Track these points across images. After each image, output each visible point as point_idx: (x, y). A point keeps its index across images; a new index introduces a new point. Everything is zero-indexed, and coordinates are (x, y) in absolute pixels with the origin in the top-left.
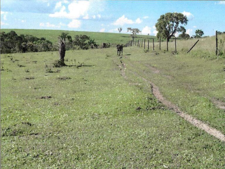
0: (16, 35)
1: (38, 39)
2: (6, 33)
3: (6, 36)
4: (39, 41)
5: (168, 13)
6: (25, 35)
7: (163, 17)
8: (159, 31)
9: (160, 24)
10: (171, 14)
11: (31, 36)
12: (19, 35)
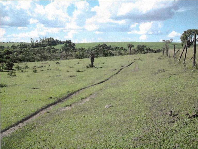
0: (107, 46)
1: (119, 48)
2: (101, 45)
3: (100, 46)
4: (120, 49)
5: (188, 30)
6: (111, 46)
7: (185, 32)
8: (183, 42)
9: (183, 37)
10: (191, 31)
11: (115, 46)
12: (108, 46)
